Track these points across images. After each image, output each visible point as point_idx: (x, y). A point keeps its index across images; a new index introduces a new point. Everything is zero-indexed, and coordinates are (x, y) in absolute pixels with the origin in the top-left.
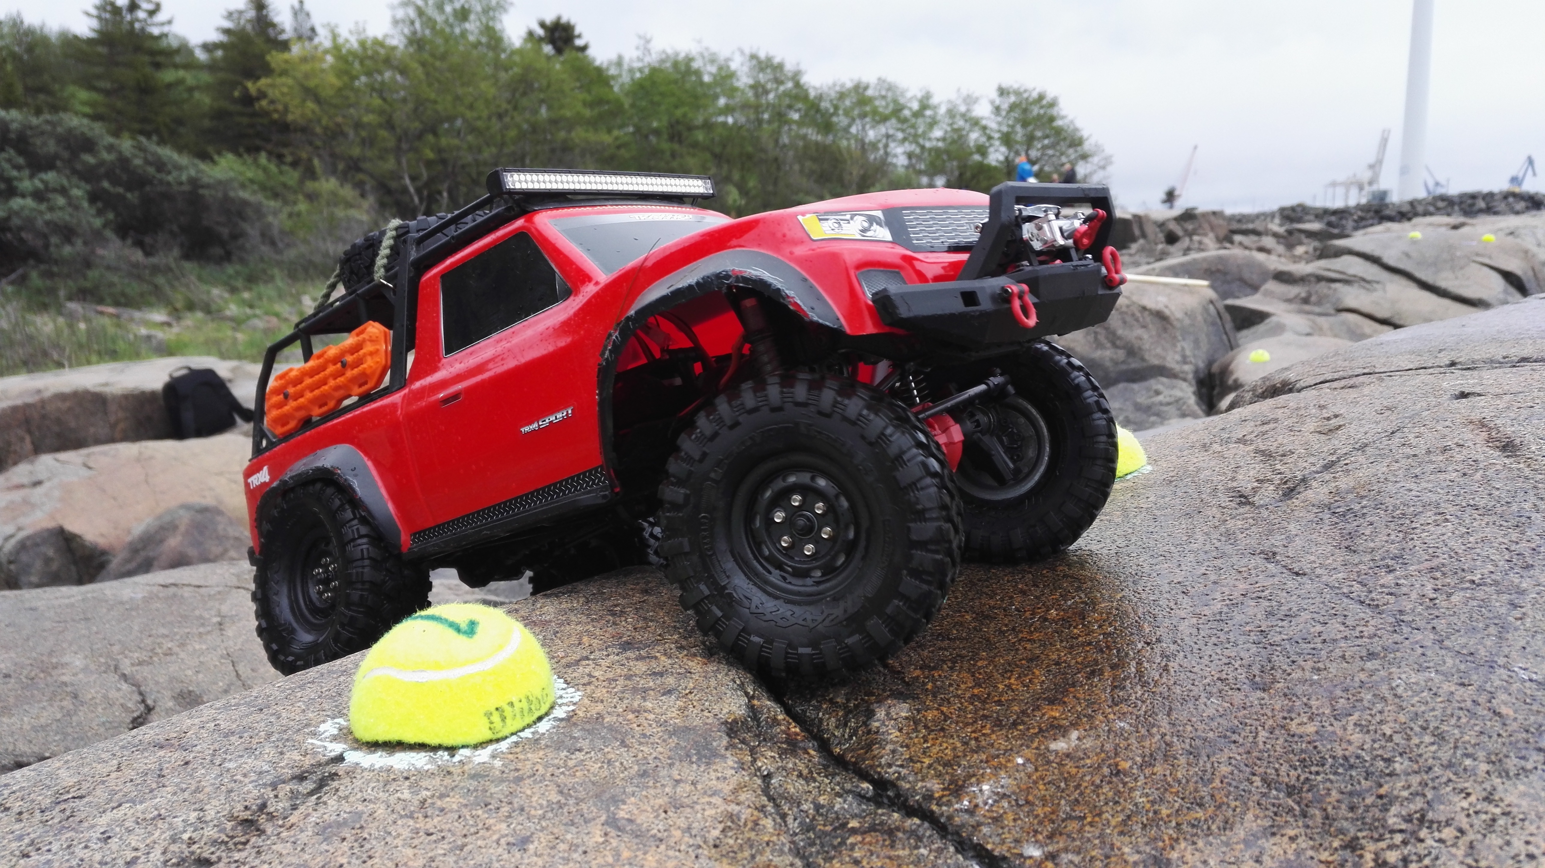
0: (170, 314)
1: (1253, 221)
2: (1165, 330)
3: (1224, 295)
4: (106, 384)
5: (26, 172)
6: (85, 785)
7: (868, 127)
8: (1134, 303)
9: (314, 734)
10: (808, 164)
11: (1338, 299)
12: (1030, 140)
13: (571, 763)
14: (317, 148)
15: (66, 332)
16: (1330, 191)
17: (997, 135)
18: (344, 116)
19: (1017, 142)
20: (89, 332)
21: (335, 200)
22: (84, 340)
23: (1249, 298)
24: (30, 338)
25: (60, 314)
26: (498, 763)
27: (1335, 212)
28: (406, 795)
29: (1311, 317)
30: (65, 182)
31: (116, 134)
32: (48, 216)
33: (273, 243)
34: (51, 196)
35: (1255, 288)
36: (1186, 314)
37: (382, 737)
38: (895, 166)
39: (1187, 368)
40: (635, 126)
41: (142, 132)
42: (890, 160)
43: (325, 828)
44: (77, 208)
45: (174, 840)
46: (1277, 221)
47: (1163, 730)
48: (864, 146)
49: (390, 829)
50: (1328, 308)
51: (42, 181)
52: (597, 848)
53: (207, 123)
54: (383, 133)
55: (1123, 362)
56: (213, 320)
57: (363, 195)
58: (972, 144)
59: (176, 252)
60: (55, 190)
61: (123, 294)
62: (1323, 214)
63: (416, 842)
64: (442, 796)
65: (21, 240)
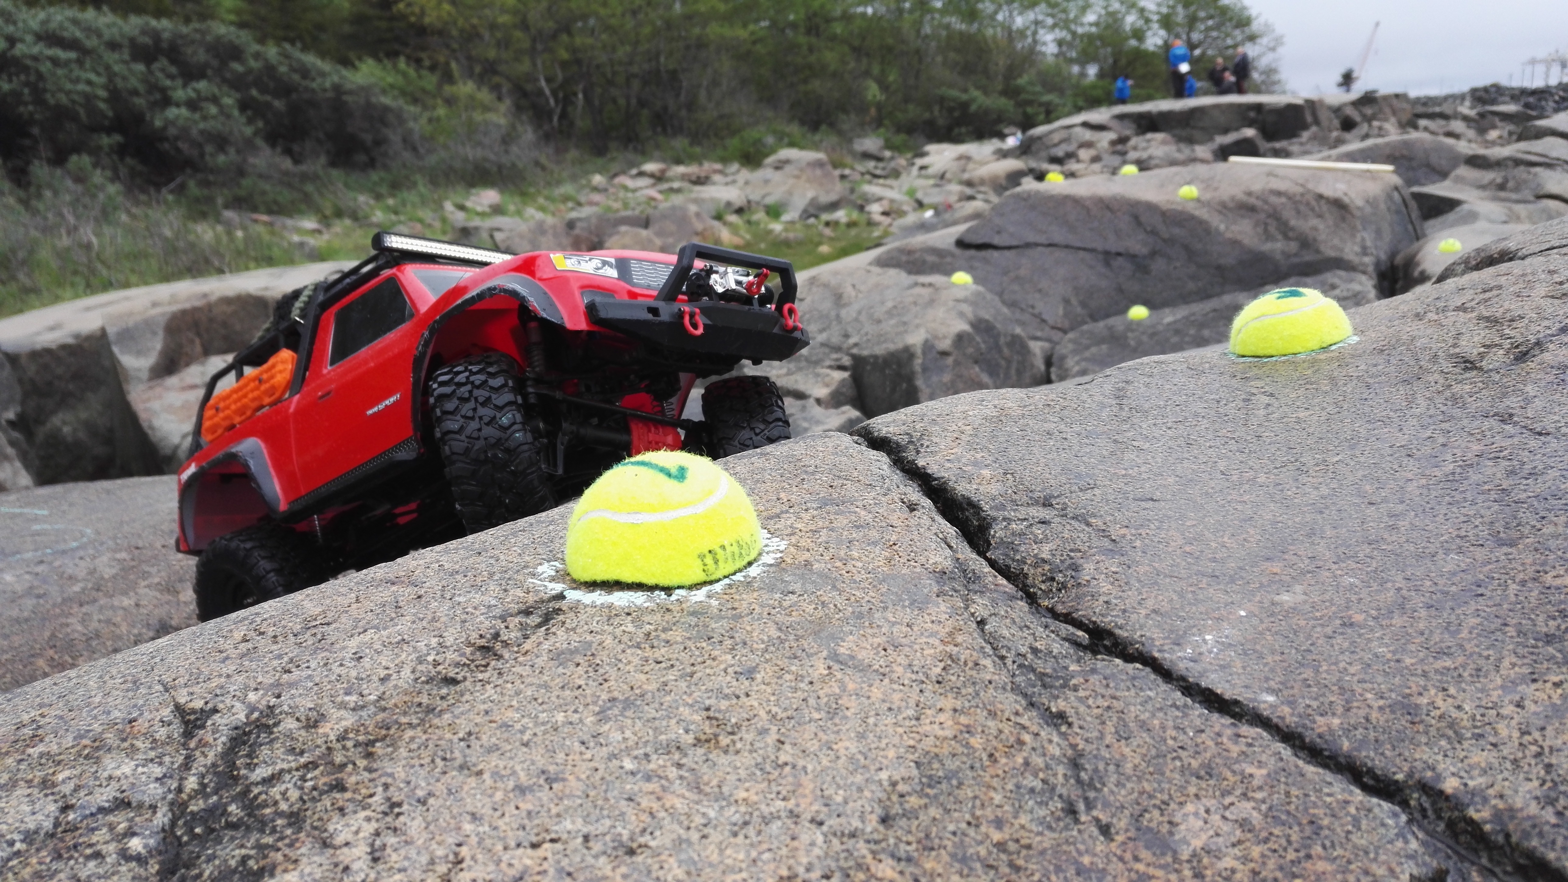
0: (320, 222)
1: (1440, 105)
2: (1343, 219)
3: (1409, 183)
4: (266, 289)
5: (179, 82)
6: (330, 614)
7: (1015, 13)
8: (1309, 191)
9: (533, 575)
10: (952, 55)
11: (1539, 185)
12: (1192, 21)
13: (785, 604)
14: (454, 51)
15: (225, 239)
16: (1529, 69)
17: (1155, 18)
18: (480, 18)
19: (1178, 24)
20: (247, 239)
21: (472, 104)
22: (241, 247)
23: (1438, 185)
24: (192, 246)
25: (219, 221)
26: (714, 603)
27: (1534, 92)
28: (630, 628)
29: (1508, 204)
30: (216, 90)
31: (262, 41)
32: (202, 125)
33: (414, 149)
34: (204, 104)
35: (1443, 175)
36: (1368, 202)
37: (600, 577)
38: (1044, 54)
39: (1367, 260)
40: (771, 20)
41: (286, 39)
42: (1038, 48)
43: (559, 655)
44: (229, 116)
45: (420, 661)
46: (1467, 103)
47: (1398, 585)
48: (1011, 35)
49: (620, 657)
50: (1527, 194)
51: (195, 90)
52: (823, 680)
53: (347, 29)
54: (518, 34)
55: (1296, 255)
56: (361, 227)
57: (500, 99)
58: (1128, 28)
59: (323, 160)
60: (207, 99)
61: (276, 202)
62: (1520, 94)
63: (647, 668)
64: (664, 630)
65: (178, 150)
